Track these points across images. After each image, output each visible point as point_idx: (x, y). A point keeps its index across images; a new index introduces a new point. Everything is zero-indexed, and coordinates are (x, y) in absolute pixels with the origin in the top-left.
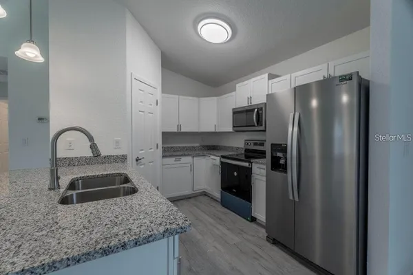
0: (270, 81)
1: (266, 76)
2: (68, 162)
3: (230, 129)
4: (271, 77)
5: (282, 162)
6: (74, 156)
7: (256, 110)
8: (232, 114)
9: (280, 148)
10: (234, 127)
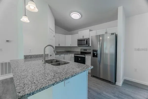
0: (90, 32)
1: (89, 30)
2: (30, 57)
3: (77, 46)
4: (90, 30)
5: (96, 55)
6: (32, 55)
7: (86, 40)
8: (77, 41)
9: (95, 51)
10: (78, 45)
